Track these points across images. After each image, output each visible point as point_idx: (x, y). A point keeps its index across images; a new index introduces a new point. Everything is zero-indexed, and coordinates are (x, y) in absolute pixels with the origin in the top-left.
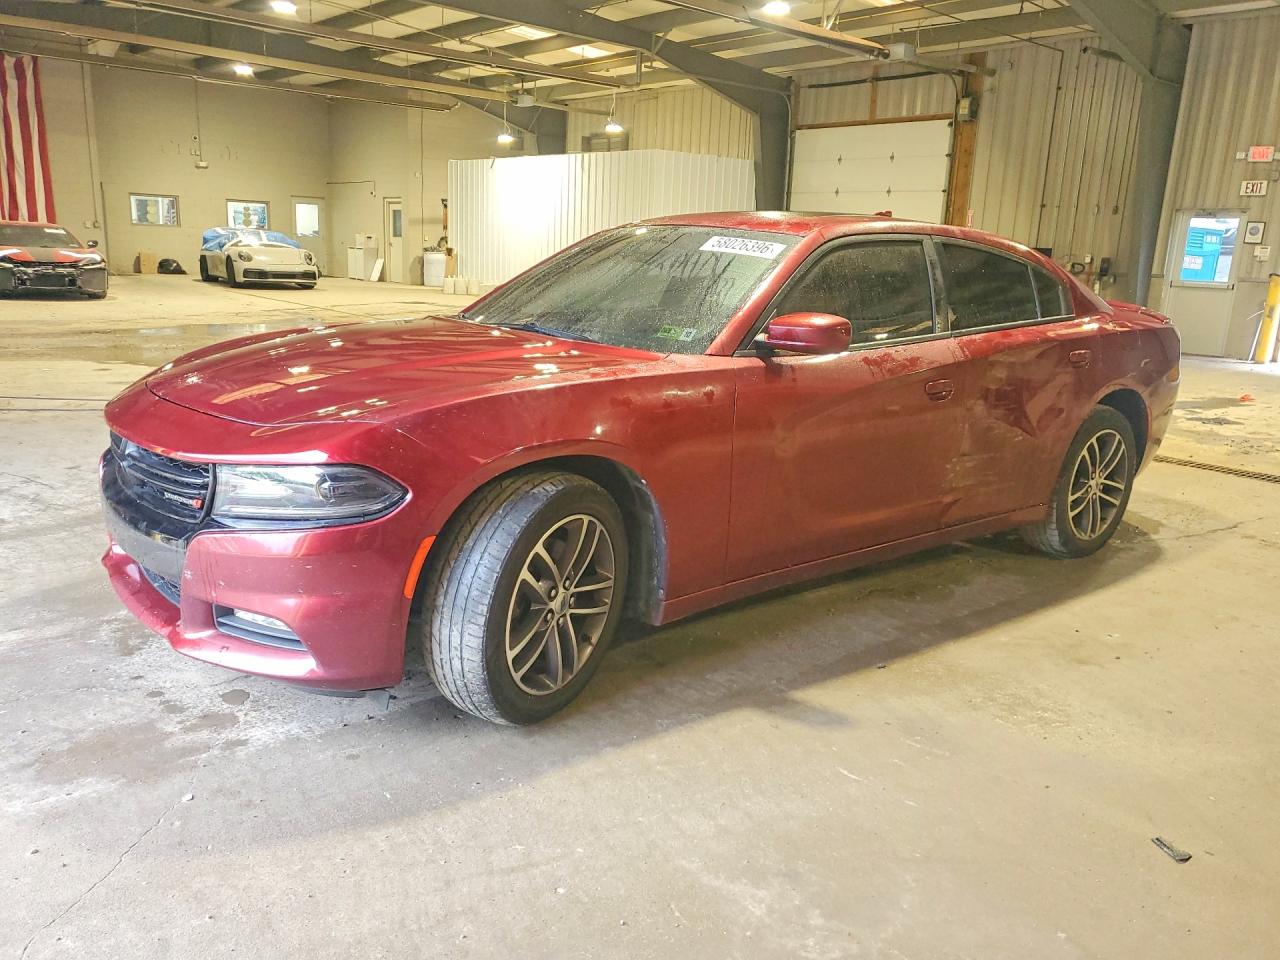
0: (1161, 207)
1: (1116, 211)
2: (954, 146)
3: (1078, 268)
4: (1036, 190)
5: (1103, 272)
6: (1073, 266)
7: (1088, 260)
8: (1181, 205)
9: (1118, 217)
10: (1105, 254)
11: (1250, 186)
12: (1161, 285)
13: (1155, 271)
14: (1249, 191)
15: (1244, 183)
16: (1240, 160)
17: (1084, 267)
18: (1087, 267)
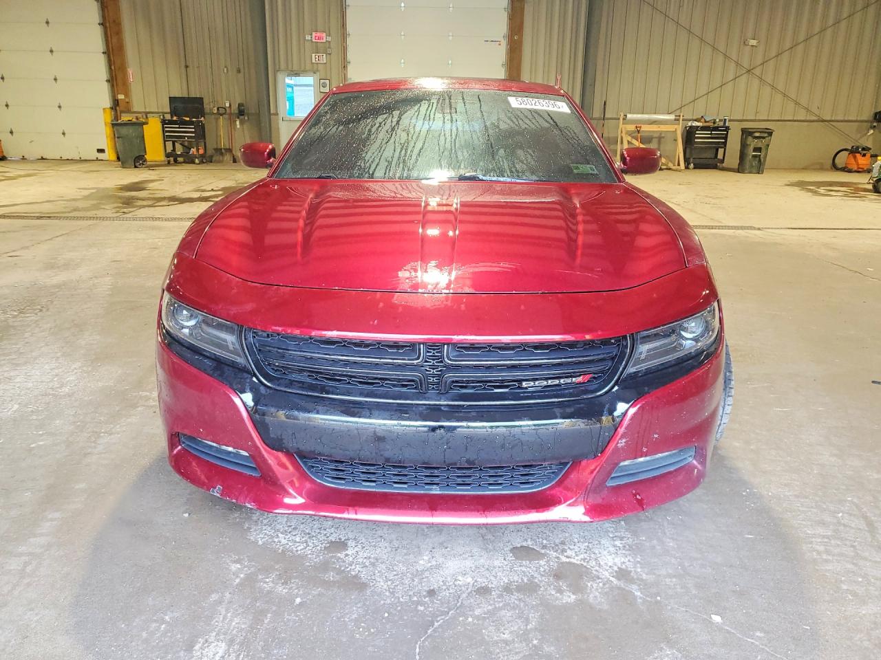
0: (267, 68)
1: (239, 71)
2: (104, 17)
3: (222, 111)
4: (179, 55)
5: (241, 113)
6: (218, 109)
7: (227, 105)
8: (279, 68)
9: (241, 75)
10: (239, 101)
11: (317, 57)
12: (278, 120)
13: (272, 111)
14: (317, 60)
15: (313, 55)
16: (308, 40)
17: (226, 110)
18: (228, 109)
